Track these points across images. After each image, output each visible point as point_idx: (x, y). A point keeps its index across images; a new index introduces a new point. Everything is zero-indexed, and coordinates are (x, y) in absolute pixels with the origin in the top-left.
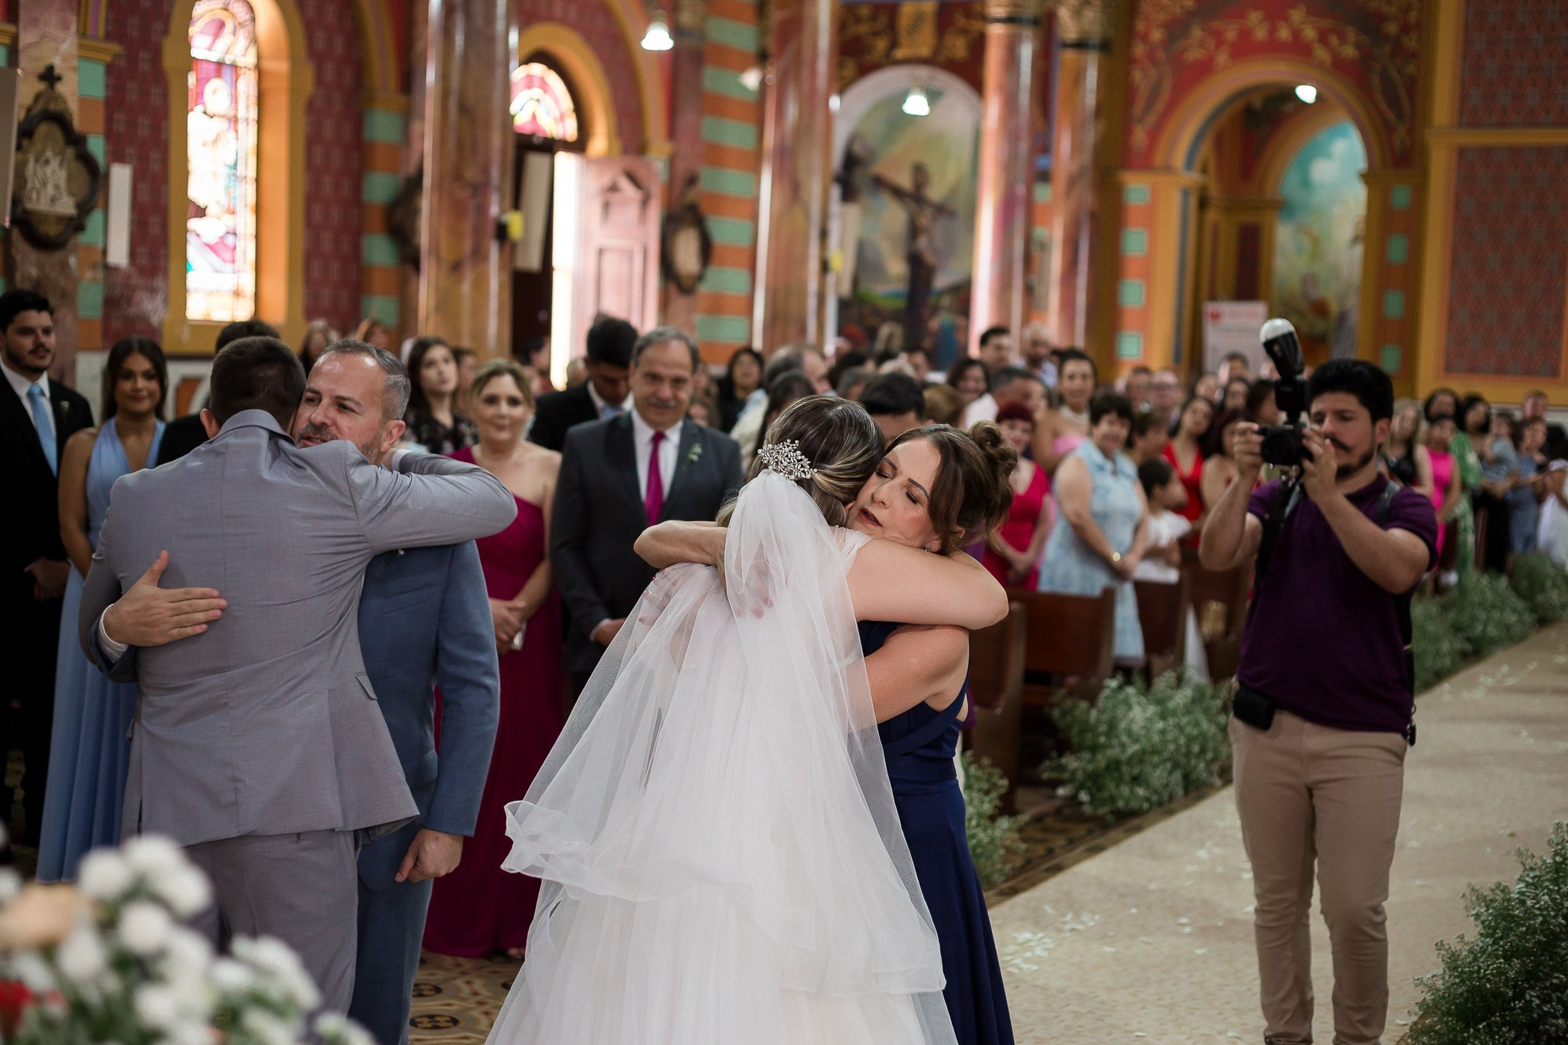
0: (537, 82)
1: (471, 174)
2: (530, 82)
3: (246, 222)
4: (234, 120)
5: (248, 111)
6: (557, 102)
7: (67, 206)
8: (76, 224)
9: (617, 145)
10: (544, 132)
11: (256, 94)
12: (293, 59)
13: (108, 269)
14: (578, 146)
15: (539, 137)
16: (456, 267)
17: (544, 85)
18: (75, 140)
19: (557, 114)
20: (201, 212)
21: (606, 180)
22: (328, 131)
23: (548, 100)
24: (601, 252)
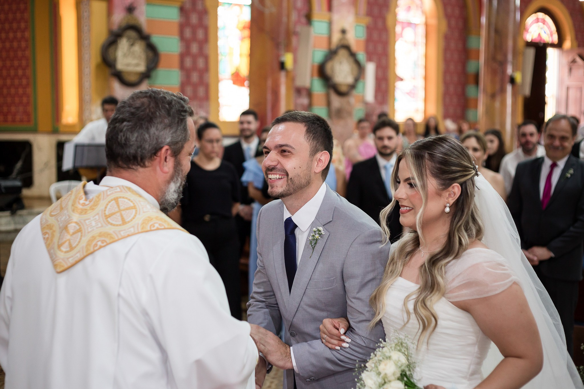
0: (540, 20)
1: (499, 57)
2: (537, 20)
3: (421, 83)
4: (415, 44)
5: (422, 40)
6: (549, 28)
7: (350, 80)
8: (353, 87)
9: (575, 44)
10: (544, 41)
11: (425, 33)
12: (439, 19)
13: (366, 104)
14: (559, 45)
15: (541, 43)
16: (493, 96)
17: (544, 22)
18: (353, 55)
19: (549, 33)
20: (402, 80)
21: (570, 58)
22: (453, 45)
23: (545, 28)
24: (568, 89)
